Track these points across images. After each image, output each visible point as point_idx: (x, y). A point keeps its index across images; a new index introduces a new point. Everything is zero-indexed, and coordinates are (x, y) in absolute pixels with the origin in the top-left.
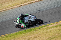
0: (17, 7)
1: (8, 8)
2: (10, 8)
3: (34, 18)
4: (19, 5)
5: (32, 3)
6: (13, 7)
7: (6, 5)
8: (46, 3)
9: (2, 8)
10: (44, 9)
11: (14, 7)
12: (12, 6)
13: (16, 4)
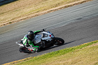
0: (45, 13)
1: (30, 16)
2: (33, 15)
3: (50, 36)
4: (48, 10)
5: (69, 6)
6: (37, 14)
7: (27, 10)
8: (91, 6)
9: (19, 15)
10: (88, 16)
11: (40, 13)
12: (36, 11)
13: (43, 9)
